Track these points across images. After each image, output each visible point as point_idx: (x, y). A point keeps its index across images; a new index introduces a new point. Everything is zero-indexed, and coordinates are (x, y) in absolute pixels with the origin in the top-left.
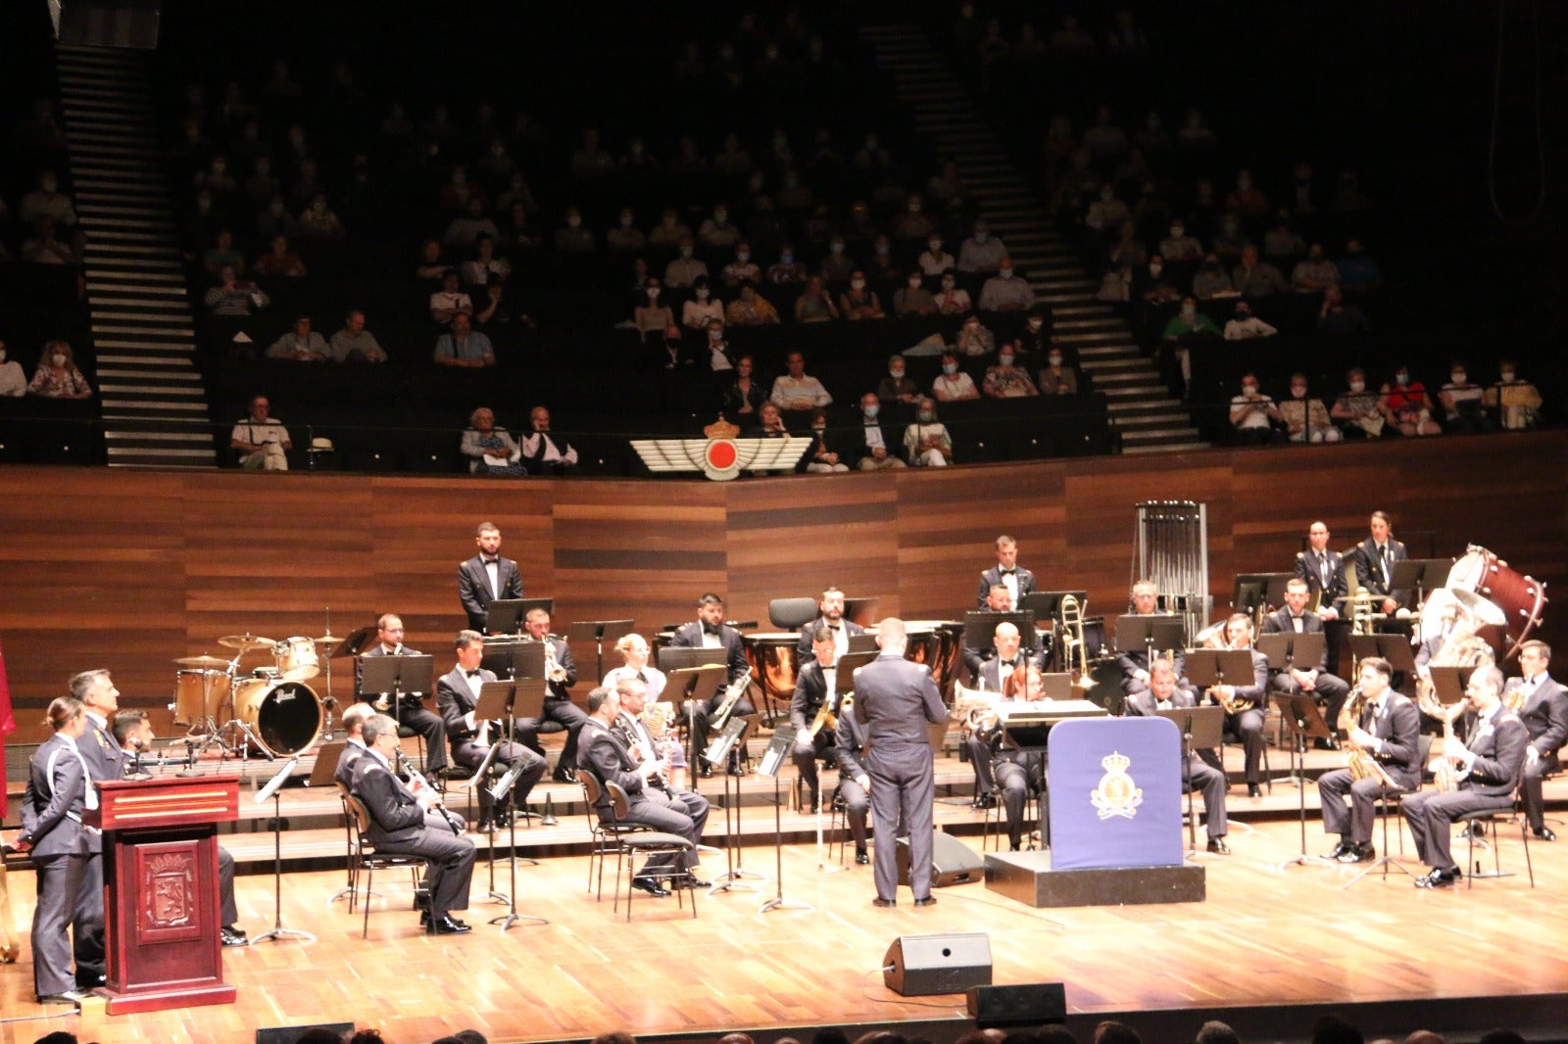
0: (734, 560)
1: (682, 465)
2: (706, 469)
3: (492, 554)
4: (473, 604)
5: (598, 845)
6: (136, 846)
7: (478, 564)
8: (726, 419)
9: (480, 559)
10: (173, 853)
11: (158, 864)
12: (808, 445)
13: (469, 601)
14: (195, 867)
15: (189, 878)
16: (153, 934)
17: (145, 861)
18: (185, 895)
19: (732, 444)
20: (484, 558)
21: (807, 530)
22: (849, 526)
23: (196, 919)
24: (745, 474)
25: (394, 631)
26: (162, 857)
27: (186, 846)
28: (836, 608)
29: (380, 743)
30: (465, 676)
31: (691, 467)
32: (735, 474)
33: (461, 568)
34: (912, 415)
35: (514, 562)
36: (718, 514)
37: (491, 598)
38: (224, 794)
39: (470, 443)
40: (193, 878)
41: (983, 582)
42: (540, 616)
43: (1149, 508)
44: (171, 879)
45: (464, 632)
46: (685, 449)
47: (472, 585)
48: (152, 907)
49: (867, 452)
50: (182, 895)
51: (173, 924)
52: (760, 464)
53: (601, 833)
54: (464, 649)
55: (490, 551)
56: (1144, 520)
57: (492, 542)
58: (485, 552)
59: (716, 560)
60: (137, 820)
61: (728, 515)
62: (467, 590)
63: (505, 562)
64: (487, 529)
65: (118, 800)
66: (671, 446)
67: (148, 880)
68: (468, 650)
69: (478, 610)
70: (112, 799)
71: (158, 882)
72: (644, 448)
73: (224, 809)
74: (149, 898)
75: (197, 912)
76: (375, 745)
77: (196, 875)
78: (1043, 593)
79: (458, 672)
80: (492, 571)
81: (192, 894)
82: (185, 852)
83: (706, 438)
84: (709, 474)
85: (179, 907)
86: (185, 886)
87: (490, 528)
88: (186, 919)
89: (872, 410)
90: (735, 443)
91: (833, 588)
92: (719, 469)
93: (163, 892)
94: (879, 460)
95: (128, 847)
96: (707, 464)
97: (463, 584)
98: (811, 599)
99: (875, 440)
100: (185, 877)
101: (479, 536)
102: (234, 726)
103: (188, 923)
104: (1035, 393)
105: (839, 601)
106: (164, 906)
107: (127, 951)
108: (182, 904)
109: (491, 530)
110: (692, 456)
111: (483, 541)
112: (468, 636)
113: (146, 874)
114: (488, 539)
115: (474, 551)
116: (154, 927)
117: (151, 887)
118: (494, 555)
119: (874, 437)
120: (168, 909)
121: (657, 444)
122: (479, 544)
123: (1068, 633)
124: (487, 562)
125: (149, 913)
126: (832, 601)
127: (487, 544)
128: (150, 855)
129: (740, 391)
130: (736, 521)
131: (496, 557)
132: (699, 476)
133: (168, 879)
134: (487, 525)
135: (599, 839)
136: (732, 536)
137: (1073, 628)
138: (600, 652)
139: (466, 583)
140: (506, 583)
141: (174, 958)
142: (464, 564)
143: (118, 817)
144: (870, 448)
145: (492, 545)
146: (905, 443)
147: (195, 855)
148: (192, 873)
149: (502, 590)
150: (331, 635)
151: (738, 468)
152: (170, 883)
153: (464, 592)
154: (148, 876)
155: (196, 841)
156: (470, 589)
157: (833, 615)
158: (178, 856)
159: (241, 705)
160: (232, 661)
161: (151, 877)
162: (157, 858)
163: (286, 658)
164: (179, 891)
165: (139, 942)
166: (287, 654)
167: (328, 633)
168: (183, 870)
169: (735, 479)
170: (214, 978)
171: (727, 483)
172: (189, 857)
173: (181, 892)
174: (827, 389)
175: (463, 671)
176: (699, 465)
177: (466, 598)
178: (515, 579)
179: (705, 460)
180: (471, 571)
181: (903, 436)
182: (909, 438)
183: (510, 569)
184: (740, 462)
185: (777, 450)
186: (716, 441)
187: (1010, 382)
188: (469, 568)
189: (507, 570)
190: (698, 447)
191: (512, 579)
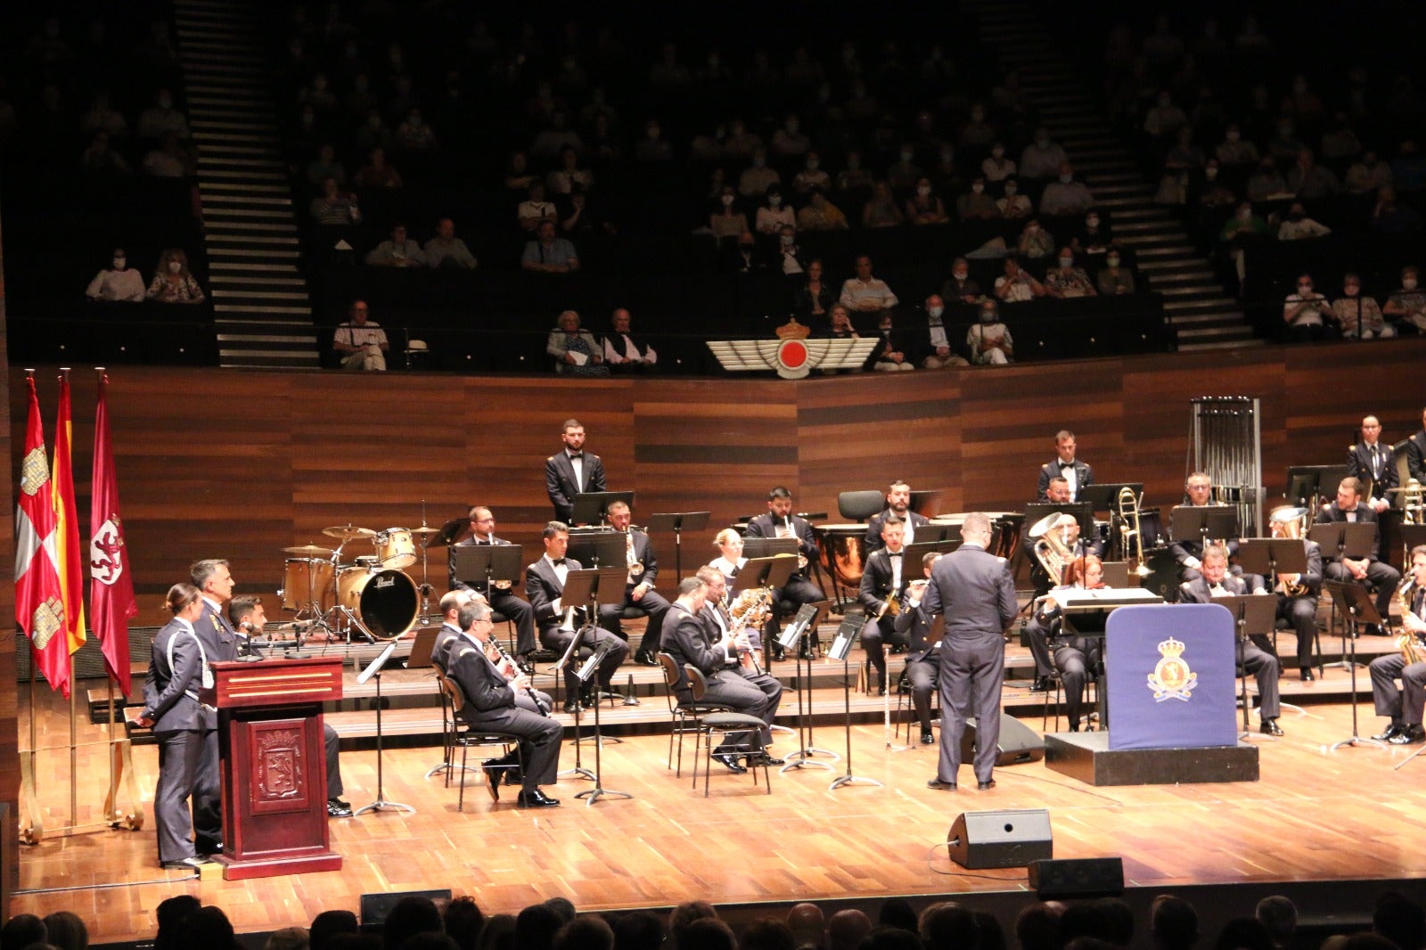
0: (805, 454)
1: (755, 364)
2: (778, 368)
3: (577, 450)
4: (560, 497)
5: (677, 724)
6: (249, 723)
7: (563, 459)
8: (797, 321)
9: (565, 454)
10: (283, 730)
11: (268, 740)
12: (875, 344)
13: (556, 494)
14: (303, 742)
15: (297, 753)
16: (264, 806)
17: (257, 737)
18: (295, 770)
19: (803, 344)
20: (569, 453)
21: (874, 426)
22: (915, 422)
23: (305, 791)
24: (815, 373)
25: (486, 521)
26: (273, 734)
27: (295, 724)
28: (902, 500)
29: (476, 628)
30: (552, 564)
31: (764, 367)
32: (805, 373)
33: (548, 463)
34: (975, 316)
35: (598, 457)
36: (789, 411)
37: (576, 491)
38: (329, 674)
39: (555, 344)
40: (301, 754)
41: (1043, 475)
42: (621, 508)
43: (1202, 402)
44: (281, 754)
45: (551, 523)
46: (758, 349)
47: (559, 478)
48: (264, 779)
49: (932, 351)
50: (291, 769)
51: (283, 796)
52: (829, 363)
53: (680, 713)
54: (550, 539)
55: (575, 446)
56: (1199, 415)
57: (577, 438)
58: (571, 447)
59: (786, 455)
60: (250, 699)
61: (800, 411)
62: (553, 483)
63: (589, 457)
64: (572, 426)
65: (232, 680)
66: (745, 346)
67: (260, 754)
68: (553, 541)
69: (565, 503)
70: (226, 679)
71: (270, 757)
72: (720, 349)
73: (330, 689)
74: (261, 772)
75: (306, 786)
76: (471, 630)
77: (304, 750)
78: (1101, 485)
79: (545, 560)
80: (577, 466)
81: (301, 768)
82: (294, 729)
83: (778, 338)
84: (781, 373)
85: (289, 780)
86: (294, 761)
87: (574, 425)
88: (295, 792)
89: (936, 311)
90: (805, 343)
91: (899, 482)
92: (790, 368)
93: (274, 766)
94: (944, 359)
95: (241, 724)
96: (779, 363)
97: (550, 478)
98: (879, 492)
99: (939, 339)
100: (293, 752)
101: (565, 433)
102: (338, 610)
103: (297, 795)
104: (1094, 293)
105: (905, 495)
106: (275, 779)
107: (242, 820)
108: (291, 777)
109: (576, 427)
110: (765, 356)
111: (569, 437)
112: (555, 526)
113: (258, 749)
114: (573, 435)
115: (560, 446)
116: (265, 798)
117: (263, 761)
118: (579, 451)
119: (938, 337)
120: (279, 782)
121: (732, 345)
122: (565, 440)
123: (1125, 524)
124: (573, 457)
125: (261, 785)
126: (898, 494)
127: (572, 440)
128: (261, 732)
129: (810, 294)
130: (806, 417)
131: (581, 452)
132: (772, 374)
133: (278, 755)
134: (573, 422)
135: (678, 718)
136: (803, 432)
137: (1130, 519)
138: (678, 542)
139: (552, 477)
140: (590, 477)
141: (284, 828)
142: (551, 459)
143: (231, 696)
144: (936, 347)
145: (577, 441)
146: (969, 342)
147: (303, 732)
148: (299, 748)
149: (587, 483)
150: (427, 526)
151: (809, 367)
152: (280, 758)
153: (552, 486)
154: (260, 751)
155: (304, 719)
156: (556, 482)
157: (899, 507)
158: (287, 732)
159: (344, 591)
160: (336, 550)
161: (263, 752)
162: (269, 734)
163: (386, 548)
164: (289, 765)
165: (252, 813)
166: (386, 544)
167: (424, 524)
168: (292, 746)
169: (806, 378)
170: (322, 847)
171: (798, 382)
172: (298, 733)
173: (291, 766)
174: (893, 291)
175: (550, 561)
176: (772, 365)
177: (553, 491)
178: (599, 474)
179: (777, 359)
180: (558, 466)
181: (966, 336)
182: (972, 338)
183: (593, 463)
184: (810, 362)
185: (846, 350)
186: (788, 341)
187: (1070, 283)
188: (555, 463)
189: (591, 465)
190: (771, 347)
191: (596, 473)
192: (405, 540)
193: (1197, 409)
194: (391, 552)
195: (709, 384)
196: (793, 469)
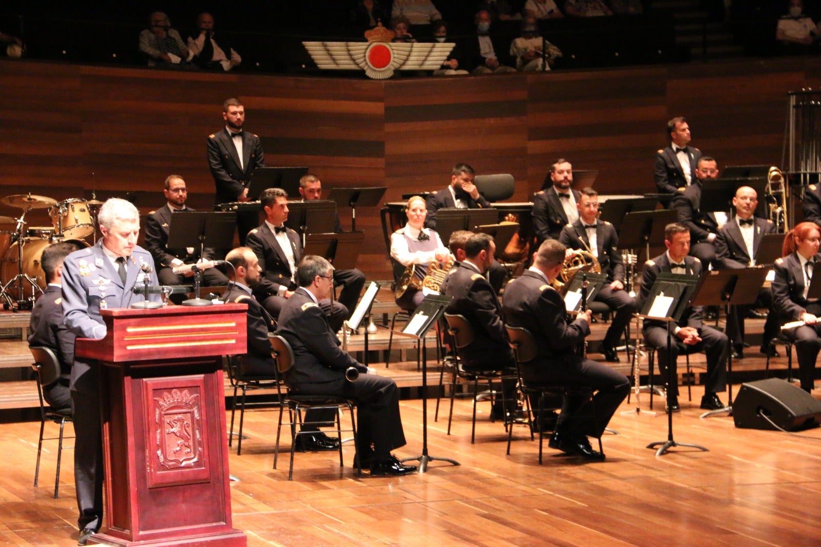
0: (391, 148)
1: (345, 64)
2: (365, 68)
3: (239, 128)
4: (223, 173)
6: (144, 380)
7: (225, 137)
9: (226, 132)
10: (181, 388)
11: (166, 401)
12: (451, 49)
13: (219, 170)
14: (203, 404)
15: (197, 416)
16: (163, 476)
17: (154, 395)
18: (194, 435)
19: (388, 47)
20: (230, 131)
23: (206, 459)
24: (400, 74)
26: (170, 393)
27: (194, 381)
28: (566, 178)
30: (273, 232)
31: (353, 67)
32: (390, 74)
33: (210, 140)
35: (256, 136)
36: (377, 108)
37: (238, 167)
38: (233, 324)
40: (201, 415)
42: (312, 182)
43: (799, 94)
44: (180, 416)
46: (349, 50)
47: (221, 155)
48: (162, 446)
49: (482, 61)
50: (191, 433)
51: (183, 464)
52: (410, 66)
54: (271, 207)
55: (237, 124)
56: (794, 107)
57: (239, 116)
58: (232, 125)
59: (375, 149)
60: (149, 352)
61: (386, 109)
62: (216, 160)
63: (248, 135)
64: (234, 105)
65: (130, 330)
66: (337, 47)
67: (157, 417)
68: (275, 208)
69: (228, 179)
70: (124, 328)
71: (167, 419)
72: (314, 48)
73: (233, 341)
74: (158, 437)
75: (206, 453)
77: (203, 412)
79: (267, 227)
80: (238, 144)
81: (201, 433)
82: (192, 388)
83: (366, 41)
84: (369, 73)
85: (188, 447)
86: (193, 423)
87: (236, 103)
88: (195, 460)
89: (485, 25)
90: (391, 46)
91: (562, 160)
92: (378, 69)
93: (172, 430)
94: (492, 67)
95: (137, 380)
96: (367, 64)
97: (213, 155)
99: (487, 50)
100: (192, 413)
101: (226, 111)
103: (197, 464)
105: (568, 172)
106: (174, 445)
107: (139, 493)
108: (191, 443)
109: (237, 106)
110: (355, 57)
111: (231, 116)
112: (273, 193)
113: (155, 411)
114: (235, 113)
116: (163, 467)
117: (161, 424)
118: (240, 129)
120: (178, 448)
121: (325, 46)
122: (225, 118)
123: (773, 202)
124: (234, 135)
125: (159, 452)
126: (561, 172)
127: (234, 118)
128: (158, 391)
129: (365, 8)
130: (394, 114)
131: (241, 130)
132: (360, 74)
133: (176, 417)
134: (233, 100)
136: (389, 128)
138: (354, 217)
139: (215, 153)
140: (251, 155)
141: (184, 502)
142: (212, 136)
143: (129, 348)
144: (485, 58)
145: (239, 119)
146: (511, 53)
147: (202, 391)
148: (199, 410)
149: (248, 160)
150: (96, 199)
151: (393, 68)
152: (179, 420)
153: (214, 162)
154: (157, 412)
155: (202, 376)
156: (219, 159)
158: (186, 391)
159: (27, 259)
160: (19, 219)
161: (160, 414)
162: (165, 393)
163: (66, 217)
164: (187, 429)
165: (150, 484)
166: (66, 214)
167: (94, 197)
168: (191, 407)
169: (391, 78)
170: (224, 524)
171: (384, 82)
172: (197, 393)
173: (190, 430)
174: (438, 8)
175: (271, 227)
176: (360, 65)
177: (217, 167)
178: (258, 152)
179: (365, 60)
180: (220, 144)
181: (509, 48)
182: (515, 49)
183: (253, 142)
184: (394, 62)
185: (426, 53)
186: (375, 44)
187: (589, 4)
188: (218, 141)
189: (251, 143)
190: (358, 48)
191: (256, 151)
192: (84, 210)
193: (793, 101)
194: (71, 222)
195: (307, 81)
196: (381, 162)
